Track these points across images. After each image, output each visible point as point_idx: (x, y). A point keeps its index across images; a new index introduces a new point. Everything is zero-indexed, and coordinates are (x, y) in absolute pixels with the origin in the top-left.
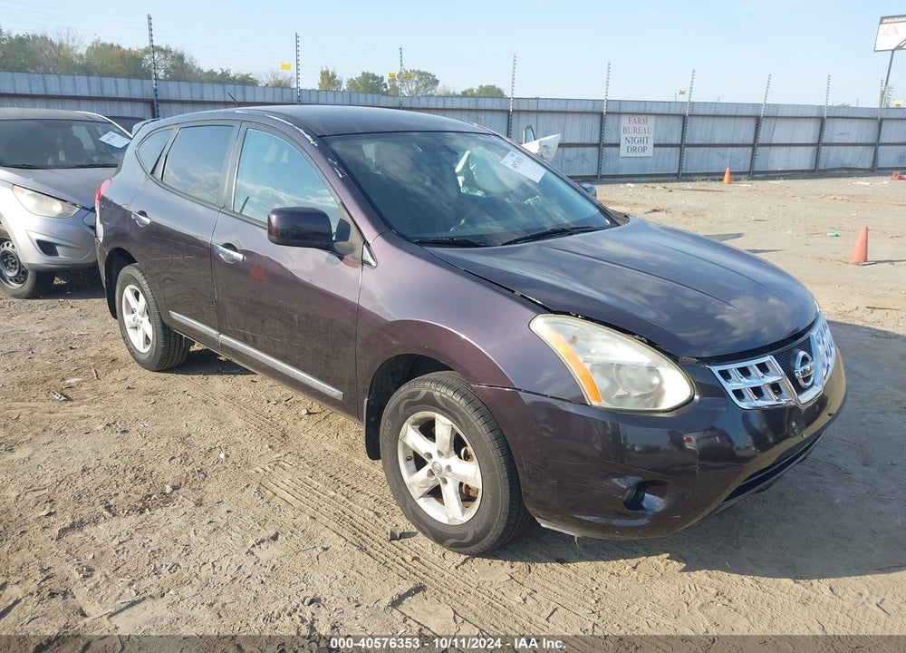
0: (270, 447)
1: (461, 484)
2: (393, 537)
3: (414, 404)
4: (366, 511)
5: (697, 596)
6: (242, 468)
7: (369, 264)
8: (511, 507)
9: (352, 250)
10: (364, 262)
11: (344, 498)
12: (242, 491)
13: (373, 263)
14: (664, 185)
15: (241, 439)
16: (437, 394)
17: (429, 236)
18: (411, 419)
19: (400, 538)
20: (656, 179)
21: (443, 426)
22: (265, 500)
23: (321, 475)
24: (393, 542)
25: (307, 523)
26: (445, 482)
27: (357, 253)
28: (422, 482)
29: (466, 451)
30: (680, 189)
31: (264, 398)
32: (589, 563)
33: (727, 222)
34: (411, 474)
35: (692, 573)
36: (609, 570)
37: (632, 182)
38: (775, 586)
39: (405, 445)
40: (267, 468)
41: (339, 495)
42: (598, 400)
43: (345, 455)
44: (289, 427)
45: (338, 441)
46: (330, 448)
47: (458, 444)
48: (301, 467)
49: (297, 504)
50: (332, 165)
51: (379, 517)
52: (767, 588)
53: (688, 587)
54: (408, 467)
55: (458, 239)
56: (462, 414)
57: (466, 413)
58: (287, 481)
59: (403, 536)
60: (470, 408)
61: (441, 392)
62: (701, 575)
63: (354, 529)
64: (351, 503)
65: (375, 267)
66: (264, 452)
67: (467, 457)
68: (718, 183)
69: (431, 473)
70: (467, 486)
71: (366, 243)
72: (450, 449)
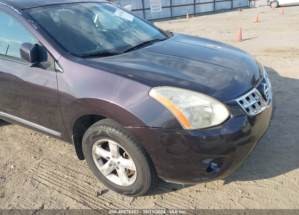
0: (35, 157)
1: (126, 169)
2: (99, 194)
3: (96, 137)
4: (84, 183)
5: (235, 195)
6: (23, 171)
7: (59, 71)
8: (152, 178)
9: (49, 65)
10: (57, 71)
11: (72, 178)
12: (23, 184)
13: (61, 70)
14: (167, 21)
15: (20, 156)
16: (107, 131)
17: (87, 53)
18: (96, 143)
19: (102, 194)
20: (164, 20)
21: (113, 145)
22: (35, 186)
23: (60, 167)
24: (99, 196)
25: (57, 195)
26: (118, 168)
27: (53, 66)
28: (107, 169)
29: (126, 154)
30: (173, 22)
31: (29, 133)
32: (186, 188)
33: (192, 32)
34: (101, 166)
35: (229, 184)
36: (195, 190)
37: (157, 22)
38: (262, 183)
39: (96, 154)
40: (35, 169)
41: (70, 177)
42: (189, 126)
43: (69, 155)
44: (42, 146)
45: (65, 148)
46: (62, 153)
47: (121, 152)
48: (50, 165)
49: (51, 185)
50: (31, 23)
51: (90, 185)
52: (260, 184)
53: (230, 192)
54: (99, 163)
55: (102, 52)
56: (121, 140)
57: (123, 139)
58: (45, 174)
59: (103, 192)
60: (125, 136)
61: (109, 130)
62: (233, 184)
63: (80, 194)
64: (76, 180)
65: (63, 72)
66: (32, 161)
67: (126, 157)
68: (185, 19)
69: (110, 165)
70: (129, 170)
71: (55, 60)
72: (118, 155)
